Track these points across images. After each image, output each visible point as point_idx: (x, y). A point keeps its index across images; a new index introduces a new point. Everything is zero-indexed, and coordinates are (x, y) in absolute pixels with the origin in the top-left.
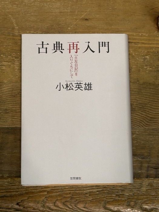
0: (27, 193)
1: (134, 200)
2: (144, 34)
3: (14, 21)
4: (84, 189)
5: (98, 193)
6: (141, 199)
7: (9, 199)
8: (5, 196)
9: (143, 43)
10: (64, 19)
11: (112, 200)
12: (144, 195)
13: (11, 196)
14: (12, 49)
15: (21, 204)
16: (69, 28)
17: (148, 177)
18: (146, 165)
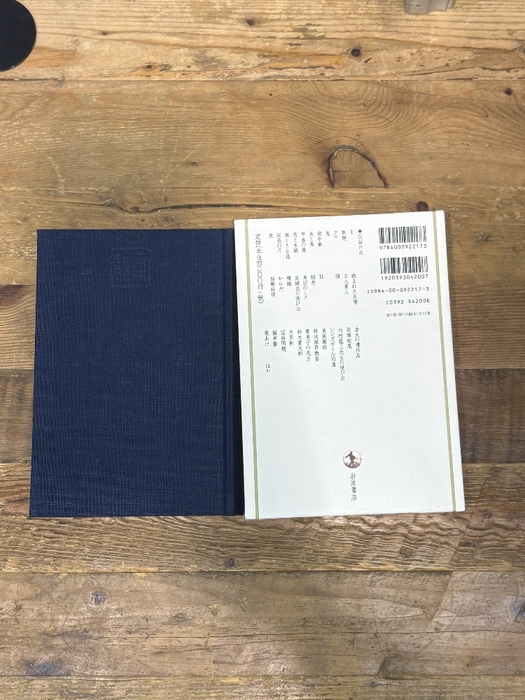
2: (303, 191)
3: (57, 167)
9: (301, 208)
10: (151, 162)
14: (54, 222)
16: (162, 181)
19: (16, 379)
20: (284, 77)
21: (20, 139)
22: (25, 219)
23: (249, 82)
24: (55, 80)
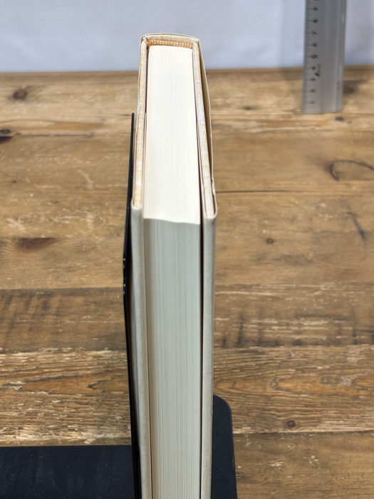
0: (110, 372)
1: (334, 376)
4: (229, 362)
5: (257, 367)
6: (349, 374)
7: (74, 380)
8: (63, 377)
11: (289, 376)
12: (355, 368)
13: (76, 376)
15: (97, 386)
17: (356, 343)
18: (350, 328)
19: (41, 295)
20: (281, 130)
21: (54, 162)
22: (56, 202)
23: (251, 134)
24: (85, 135)
